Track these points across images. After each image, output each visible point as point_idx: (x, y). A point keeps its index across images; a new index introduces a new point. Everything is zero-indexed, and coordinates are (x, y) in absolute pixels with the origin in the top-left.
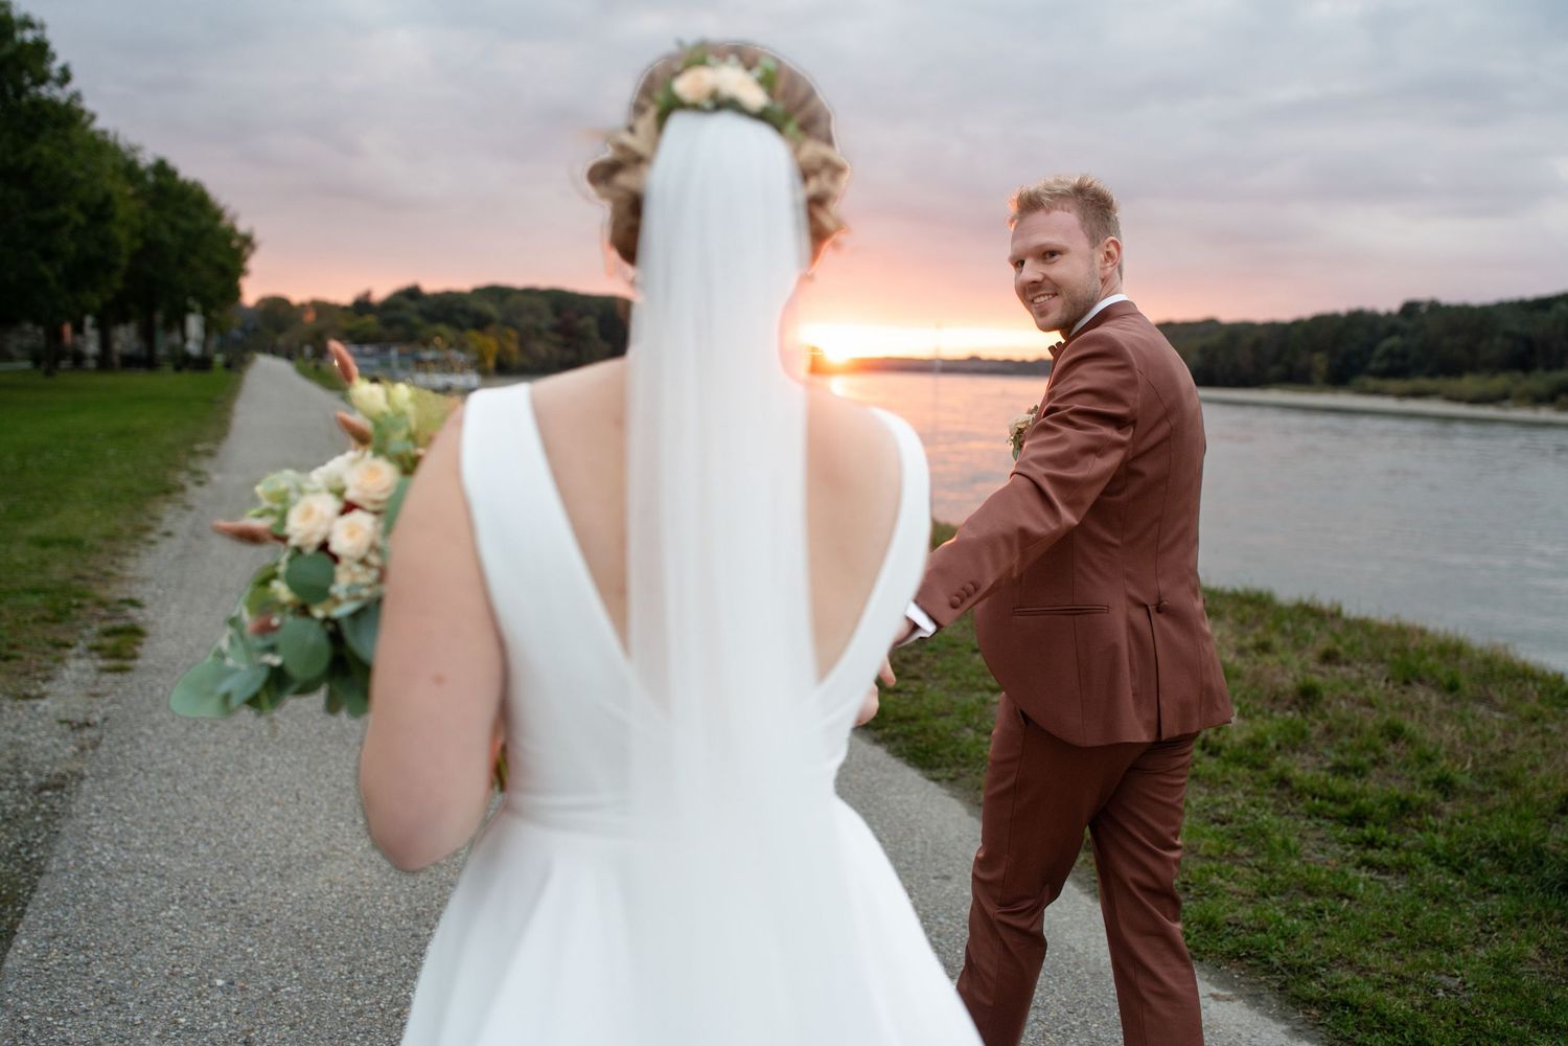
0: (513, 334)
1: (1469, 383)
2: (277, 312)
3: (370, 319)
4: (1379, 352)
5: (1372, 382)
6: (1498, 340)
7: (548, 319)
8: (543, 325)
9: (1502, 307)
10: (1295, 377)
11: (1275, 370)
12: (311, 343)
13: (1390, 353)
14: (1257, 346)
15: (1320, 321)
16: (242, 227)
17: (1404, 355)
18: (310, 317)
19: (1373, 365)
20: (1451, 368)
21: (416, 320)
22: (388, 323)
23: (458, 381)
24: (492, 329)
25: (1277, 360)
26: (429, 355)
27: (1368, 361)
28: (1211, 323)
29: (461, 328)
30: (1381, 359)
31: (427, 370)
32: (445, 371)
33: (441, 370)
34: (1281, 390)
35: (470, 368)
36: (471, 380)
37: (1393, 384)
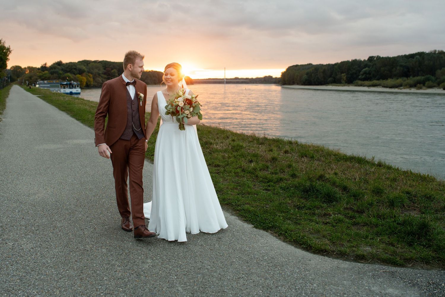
0: (91, 75)
1: (390, 81)
2: (17, 71)
3: (46, 72)
4: (361, 73)
5: (360, 82)
6: (398, 68)
7: (102, 71)
8: (100, 72)
9: (399, 57)
10: (336, 81)
11: (330, 79)
12: (28, 80)
13: (365, 73)
14: (324, 71)
15: (343, 63)
16: (7, 45)
17: (369, 73)
18: (28, 72)
20: (384, 77)
21: (61, 72)
22: (52, 73)
23: (74, 90)
24: (84, 74)
25: (330, 76)
26: (65, 83)
27: (359, 76)
28: (310, 65)
29: (74, 74)
30: (363, 75)
31: (64, 88)
32: (70, 88)
33: (69, 88)
34: (332, 85)
35: (78, 87)
36: (78, 90)
37: (366, 83)
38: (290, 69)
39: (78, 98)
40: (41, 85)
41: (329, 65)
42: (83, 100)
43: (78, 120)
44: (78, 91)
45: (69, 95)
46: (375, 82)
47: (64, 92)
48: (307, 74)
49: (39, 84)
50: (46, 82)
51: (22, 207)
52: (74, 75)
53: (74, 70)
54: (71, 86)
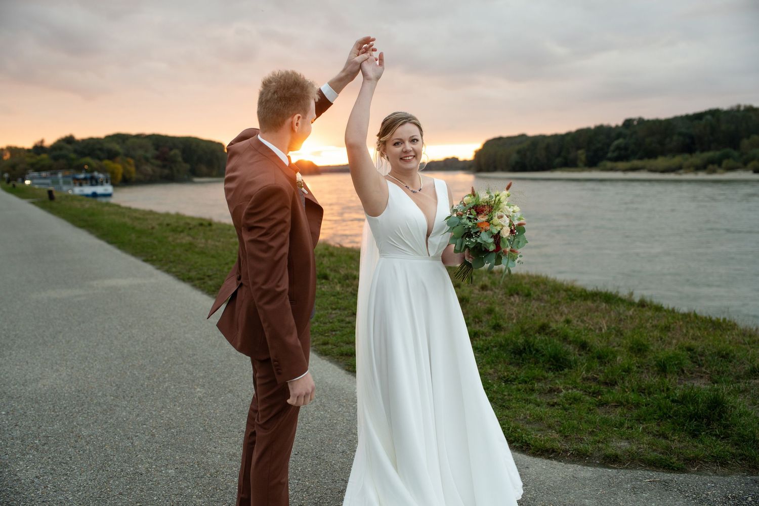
0: (132, 161)
1: (661, 161)
3: (44, 156)
4: (612, 148)
5: (609, 164)
6: (675, 138)
7: (151, 153)
8: (149, 155)
9: (676, 119)
10: (569, 164)
11: (558, 160)
12: (8, 172)
13: (618, 148)
14: (548, 148)
15: (580, 132)
17: (626, 148)
18: (7, 156)
19: (609, 155)
20: (651, 154)
21: (73, 156)
22: (56, 158)
23: (100, 190)
24: (119, 159)
25: (559, 155)
26: (82, 176)
27: (607, 153)
28: (523, 137)
29: (100, 159)
30: (614, 151)
31: (81, 185)
32: (92, 185)
33: (90, 184)
34: (563, 171)
35: (107, 182)
36: (108, 188)
37: (621, 165)
38: (489, 144)
39: (108, 204)
40: (35, 181)
41: (555, 137)
42: (119, 206)
43: (110, 242)
44: (106, 190)
45: (90, 199)
46: (636, 163)
47: (81, 193)
48: (519, 152)
49: (31, 179)
50: (44, 174)
51: (12, 406)
52: (97, 161)
53: (99, 153)
54: (94, 182)
